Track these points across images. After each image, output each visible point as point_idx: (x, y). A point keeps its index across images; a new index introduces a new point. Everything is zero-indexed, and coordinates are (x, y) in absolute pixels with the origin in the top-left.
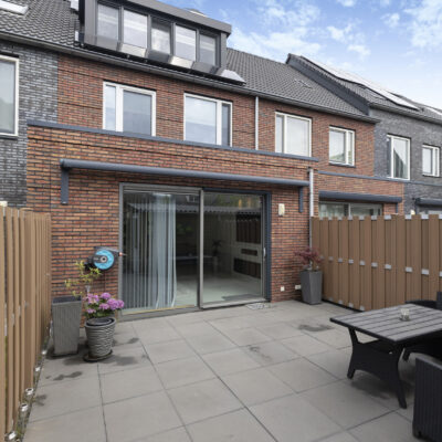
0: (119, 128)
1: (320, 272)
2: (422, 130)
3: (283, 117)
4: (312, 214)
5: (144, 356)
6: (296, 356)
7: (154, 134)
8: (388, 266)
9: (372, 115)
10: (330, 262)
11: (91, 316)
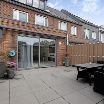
0: (18, 19)
1: (69, 59)
2: (92, 28)
3: (60, 23)
4: (67, 45)
5: (23, 78)
6: (64, 76)
7: (27, 21)
8: (85, 56)
9: (81, 24)
10: (72, 56)
11: (8, 67)
